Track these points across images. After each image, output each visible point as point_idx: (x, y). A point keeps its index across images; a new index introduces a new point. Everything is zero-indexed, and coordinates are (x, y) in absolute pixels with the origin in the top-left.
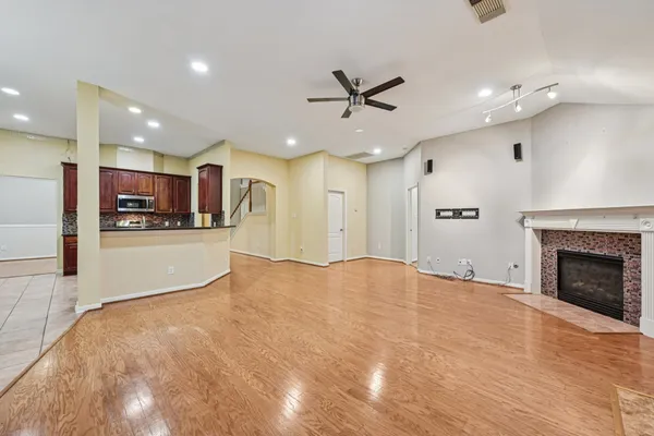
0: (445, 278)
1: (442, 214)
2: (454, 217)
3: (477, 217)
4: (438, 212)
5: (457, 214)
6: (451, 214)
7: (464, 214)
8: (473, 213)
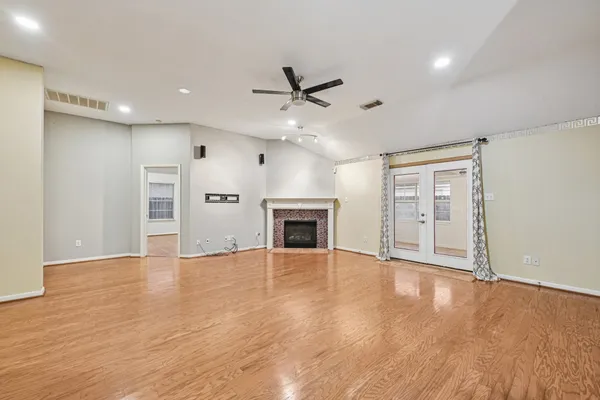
0: (216, 255)
1: (211, 198)
2: (221, 201)
3: (237, 201)
4: (208, 196)
5: (224, 198)
6: (218, 198)
7: (229, 198)
8: (235, 198)
